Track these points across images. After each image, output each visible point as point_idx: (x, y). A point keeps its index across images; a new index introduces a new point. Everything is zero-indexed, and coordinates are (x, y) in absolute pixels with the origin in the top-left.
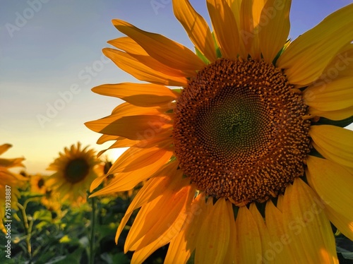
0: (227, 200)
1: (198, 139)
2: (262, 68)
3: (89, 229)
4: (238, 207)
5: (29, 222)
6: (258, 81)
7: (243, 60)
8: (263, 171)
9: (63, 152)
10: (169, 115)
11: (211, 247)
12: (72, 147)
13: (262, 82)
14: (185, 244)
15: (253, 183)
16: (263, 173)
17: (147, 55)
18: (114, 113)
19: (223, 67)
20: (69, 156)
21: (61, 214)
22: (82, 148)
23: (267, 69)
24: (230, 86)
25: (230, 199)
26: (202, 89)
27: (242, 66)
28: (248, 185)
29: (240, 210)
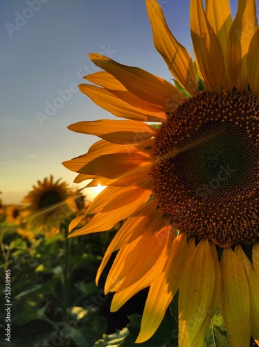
0: (210, 241)
1: (179, 177)
2: (250, 101)
3: (62, 257)
4: (222, 249)
5: (6, 251)
6: (245, 115)
7: (228, 93)
8: (250, 212)
9: (37, 185)
10: (147, 152)
11: (195, 291)
12: (46, 180)
13: (249, 116)
14: (166, 286)
15: (239, 225)
16: (250, 214)
17: (126, 90)
18: (91, 151)
19: (206, 101)
20: (42, 188)
21: (36, 243)
22: (54, 181)
23: (255, 102)
24: (214, 121)
25: (214, 240)
26: (183, 125)
27: (227, 99)
28: (233, 226)
29: (225, 252)
